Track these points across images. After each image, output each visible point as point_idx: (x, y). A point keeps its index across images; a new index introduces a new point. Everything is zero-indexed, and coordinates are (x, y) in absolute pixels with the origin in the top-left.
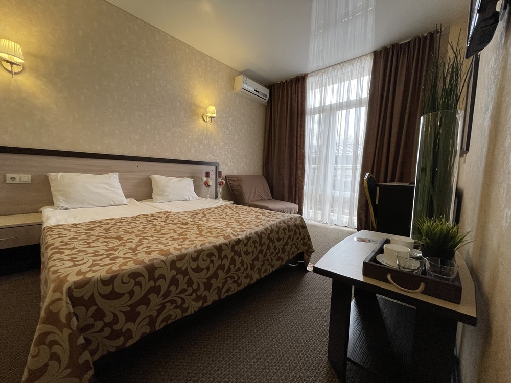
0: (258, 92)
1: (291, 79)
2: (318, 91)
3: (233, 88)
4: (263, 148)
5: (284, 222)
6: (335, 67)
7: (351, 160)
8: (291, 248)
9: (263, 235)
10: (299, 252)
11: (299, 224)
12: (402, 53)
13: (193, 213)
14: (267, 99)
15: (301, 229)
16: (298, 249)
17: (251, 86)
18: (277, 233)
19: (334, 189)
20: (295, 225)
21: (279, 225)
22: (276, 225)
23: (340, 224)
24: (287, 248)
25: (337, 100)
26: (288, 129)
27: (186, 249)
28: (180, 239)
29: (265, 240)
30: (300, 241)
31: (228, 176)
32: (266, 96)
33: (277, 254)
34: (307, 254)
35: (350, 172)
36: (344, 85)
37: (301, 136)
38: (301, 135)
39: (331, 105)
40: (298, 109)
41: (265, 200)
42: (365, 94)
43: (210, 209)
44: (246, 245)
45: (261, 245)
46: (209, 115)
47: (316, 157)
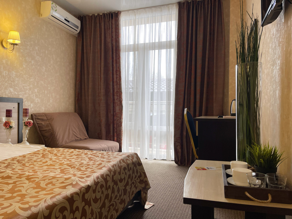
0: (68, 22)
1: (104, 14)
2: (131, 28)
3: (39, 13)
4: (74, 82)
5: (123, 160)
6: (147, 9)
7: (165, 96)
8: (131, 188)
9: (108, 178)
10: (137, 191)
11: (136, 161)
12: (199, 8)
13: (4, 163)
14: (79, 30)
15: (138, 167)
16: (136, 188)
17: (61, 14)
18: (120, 173)
19: (151, 124)
20: (133, 163)
21: (120, 165)
22: (117, 165)
23: (158, 158)
24: (128, 188)
25: (150, 40)
26: (103, 64)
27: (35, 206)
28: (15, 197)
29: (110, 183)
30: (138, 179)
31: (35, 115)
32: (77, 27)
33: (120, 196)
34: (144, 192)
35: (164, 107)
36: (155, 25)
37: (116, 72)
38: (117, 70)
39: (144, 44)
40: (112, 44)
41: (81, 140)
42: (174, 37)
43: (24, 156)
44: (94, 191)
45: (107, 189)
46: (11, 41)
47: (133, 92)
